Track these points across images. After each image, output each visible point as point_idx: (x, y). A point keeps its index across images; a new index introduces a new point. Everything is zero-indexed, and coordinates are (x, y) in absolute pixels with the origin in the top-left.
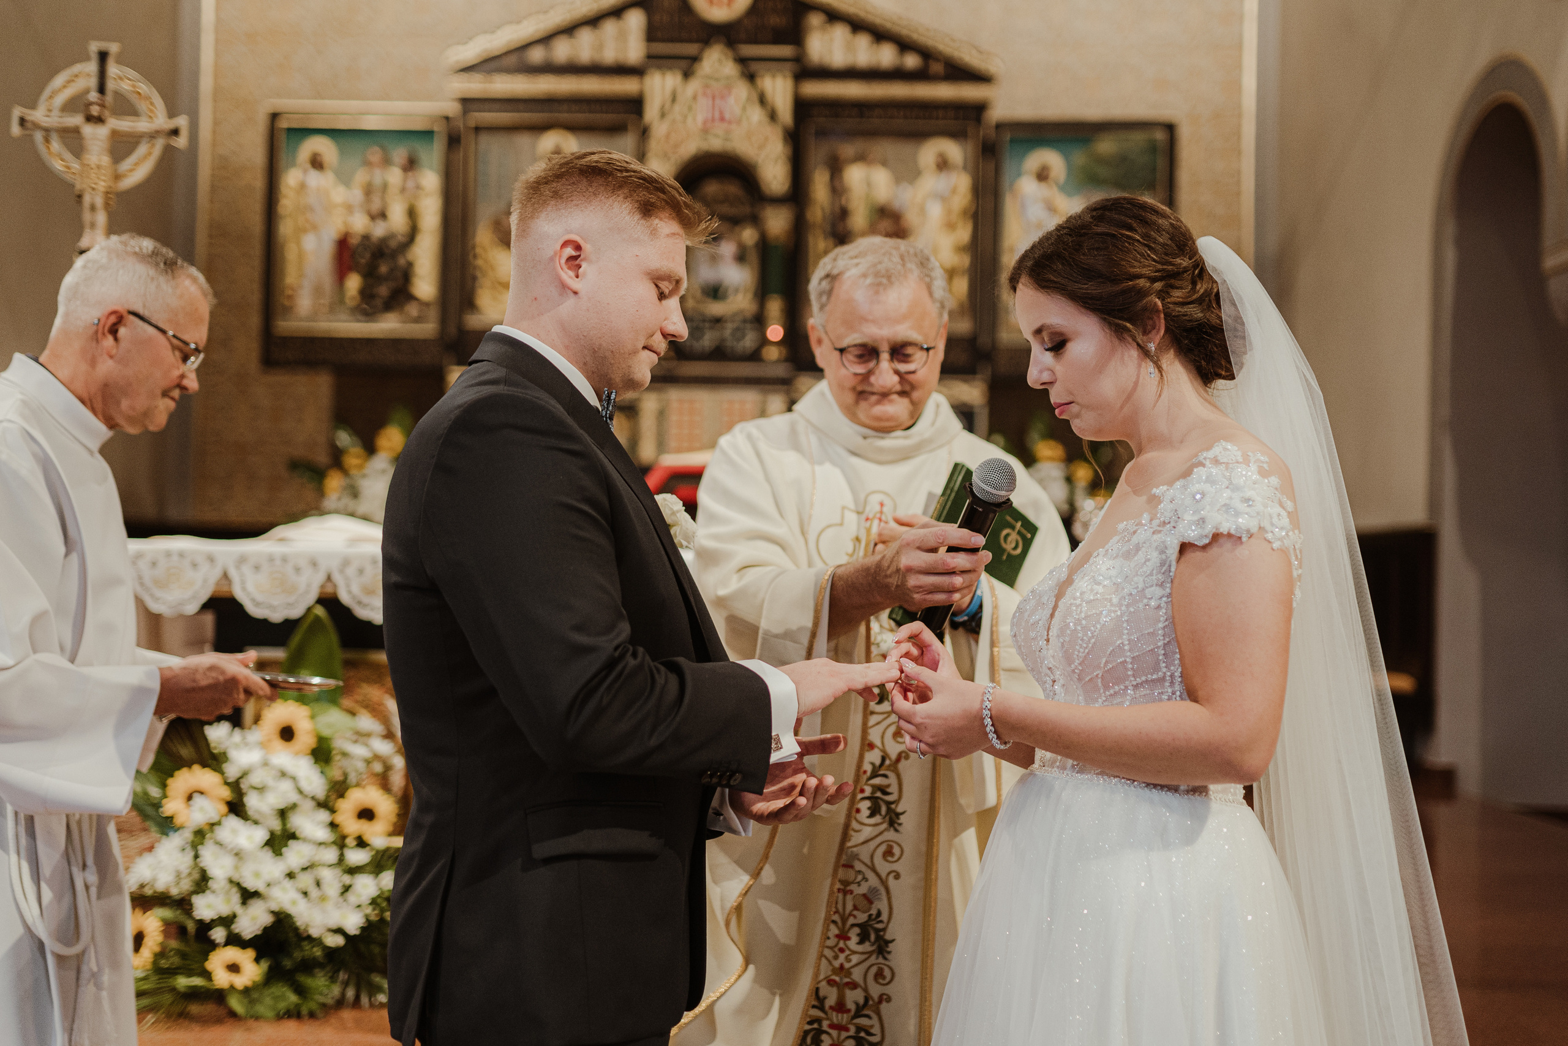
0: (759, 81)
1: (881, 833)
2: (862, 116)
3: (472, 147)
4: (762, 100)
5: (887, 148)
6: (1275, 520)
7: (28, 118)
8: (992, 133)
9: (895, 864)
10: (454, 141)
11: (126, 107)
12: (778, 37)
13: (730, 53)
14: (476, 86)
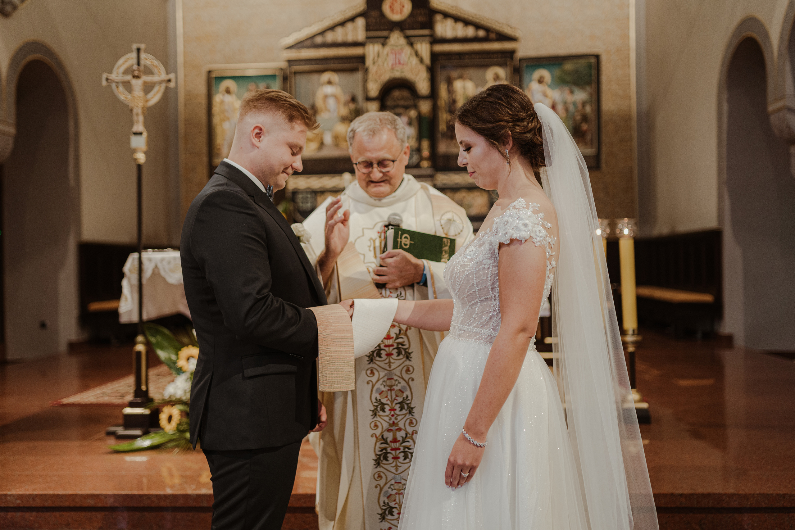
0: (415, 46)
1: (403, 362)
2: (460, 59)
3: (293, 79)
4: (417, 54)
5: (472, 72)
6: (538, 233)
7: (109, 78)
8: (518, 63)
9: (411, 375)
10: (285, 79)
11: (149, 71)
12: (423, 26)
13: (401, 34)
14: (294, 54)
